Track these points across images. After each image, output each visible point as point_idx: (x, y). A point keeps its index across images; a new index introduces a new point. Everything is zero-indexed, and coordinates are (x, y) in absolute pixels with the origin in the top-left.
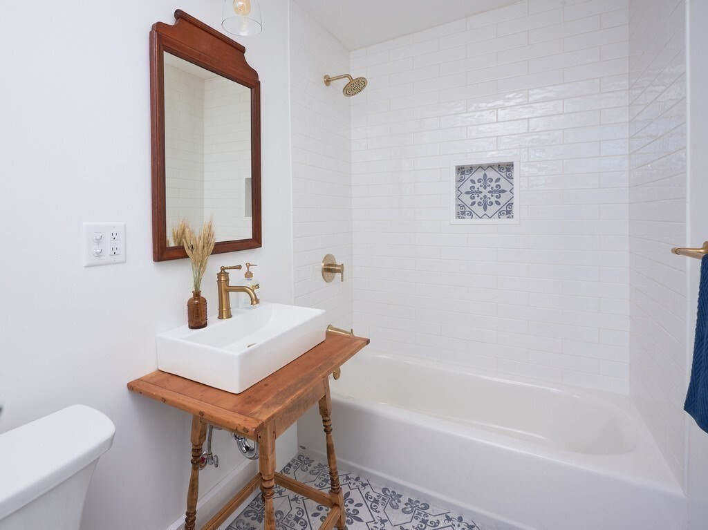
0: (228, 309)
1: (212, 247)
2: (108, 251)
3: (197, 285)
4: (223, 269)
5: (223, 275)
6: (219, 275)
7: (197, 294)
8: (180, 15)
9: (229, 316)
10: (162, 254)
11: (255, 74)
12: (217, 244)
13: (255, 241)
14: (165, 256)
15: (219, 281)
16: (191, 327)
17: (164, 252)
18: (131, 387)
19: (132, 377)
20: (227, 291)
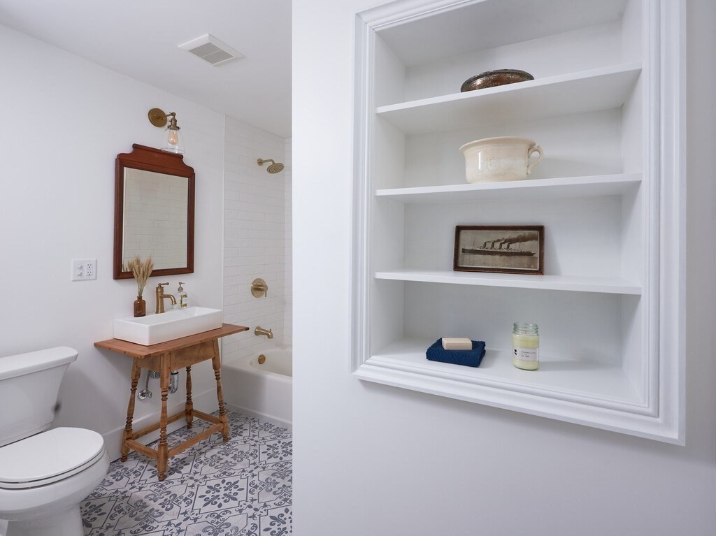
0: (162, 308)
1: (150, 272)
2: (85, 274)
3: (140, 293)
4: (160, 285)
5: (160, 289)
6: (157, 288)
7: (140, 298)
8: (135, 146)
9: (163, 311)
10: (119, 275)
11: (192, 169)
12: (153, 271)
13: (189, 269)
14: (120, 276)
15: (157, 292)
16: (135, 316)
17: (120, 274)
18: (96, 345)
19: (97, 341)
20: (162, 298)
